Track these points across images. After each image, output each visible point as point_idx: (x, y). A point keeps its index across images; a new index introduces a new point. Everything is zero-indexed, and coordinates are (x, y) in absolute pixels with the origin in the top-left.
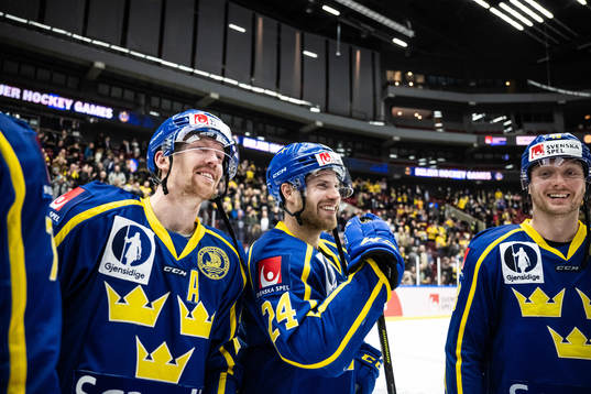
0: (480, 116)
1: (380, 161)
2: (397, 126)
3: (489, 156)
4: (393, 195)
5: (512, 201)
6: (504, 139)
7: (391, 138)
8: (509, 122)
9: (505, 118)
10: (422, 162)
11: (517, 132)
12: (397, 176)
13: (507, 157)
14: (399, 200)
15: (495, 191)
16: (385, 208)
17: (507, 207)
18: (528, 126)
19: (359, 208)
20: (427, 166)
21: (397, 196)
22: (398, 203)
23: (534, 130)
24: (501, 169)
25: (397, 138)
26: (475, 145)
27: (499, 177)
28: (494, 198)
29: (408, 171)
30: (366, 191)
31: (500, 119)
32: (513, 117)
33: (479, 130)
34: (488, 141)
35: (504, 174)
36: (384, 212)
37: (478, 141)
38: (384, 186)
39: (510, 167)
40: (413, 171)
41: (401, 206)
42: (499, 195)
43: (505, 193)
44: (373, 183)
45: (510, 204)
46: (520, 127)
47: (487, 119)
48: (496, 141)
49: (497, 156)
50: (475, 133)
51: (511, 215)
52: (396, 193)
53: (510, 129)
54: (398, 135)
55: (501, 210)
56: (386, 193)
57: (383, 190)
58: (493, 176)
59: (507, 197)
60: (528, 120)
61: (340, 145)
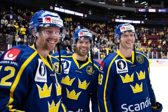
0: (137, 1)
1: (104, 16)
2: (110, 4)
3: (140, 15)
4: (108, 28)
5: (147, 30)
6: (145, 10)
7: (108, 8)
8: (147, 4)
9: (145, 2)
10: (118, 17)
11: (149, 7)
12: (109, 22)
13: (145, 16)
14: (110, 30)
15: (141, 27)
16: (105, 33)
17: (145, 32)
18: (153, 6)
19: (96, 33)
20: (119, 19)
21: (109, 29)
22: (109, 31)
23: (155, 7)
24: (143, 20)
25: (109, 9)
26: (135, 12)
27: (143, 22)
28: (141, 29)
29: (113, 20)
30: (99, 27)
31: (144, 3)
32: (148, 2)
33: (137, 6)
34: (140, 10)
35: (144, 22)
36: (105, 34)
37: (136, 10)
38: (105, 25)
39: (146, 19)
40: (115, 20)
41: (110, 32)
42: (142, 28)
43: (144, 28)
44: (101, 24)
45: (146, 31)
46: (150, 6)
47: (140, 3)
48: (142, 10)
49: (142, 15)
50: (135, 7)
51: (146, 35)
52: (109, 28)
53: (147, 6)
54: (110, 7)
55: (143, 33)
56: (105, 27)
57: (104, 27)
58: (141, 22)
59: (145, 29)
60: (153, 3)
61: (90, 11)
